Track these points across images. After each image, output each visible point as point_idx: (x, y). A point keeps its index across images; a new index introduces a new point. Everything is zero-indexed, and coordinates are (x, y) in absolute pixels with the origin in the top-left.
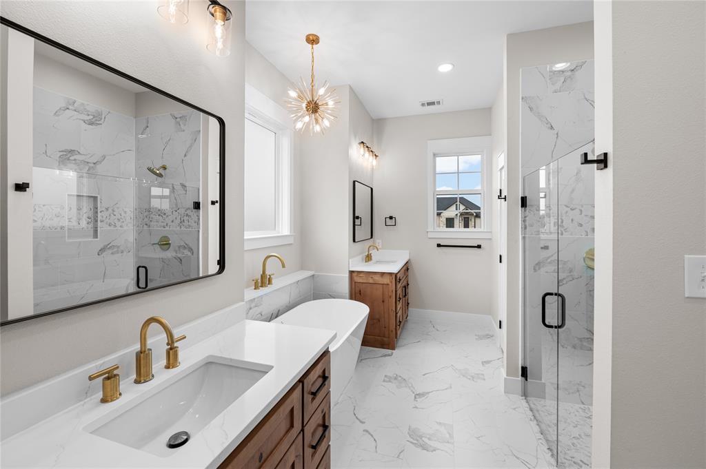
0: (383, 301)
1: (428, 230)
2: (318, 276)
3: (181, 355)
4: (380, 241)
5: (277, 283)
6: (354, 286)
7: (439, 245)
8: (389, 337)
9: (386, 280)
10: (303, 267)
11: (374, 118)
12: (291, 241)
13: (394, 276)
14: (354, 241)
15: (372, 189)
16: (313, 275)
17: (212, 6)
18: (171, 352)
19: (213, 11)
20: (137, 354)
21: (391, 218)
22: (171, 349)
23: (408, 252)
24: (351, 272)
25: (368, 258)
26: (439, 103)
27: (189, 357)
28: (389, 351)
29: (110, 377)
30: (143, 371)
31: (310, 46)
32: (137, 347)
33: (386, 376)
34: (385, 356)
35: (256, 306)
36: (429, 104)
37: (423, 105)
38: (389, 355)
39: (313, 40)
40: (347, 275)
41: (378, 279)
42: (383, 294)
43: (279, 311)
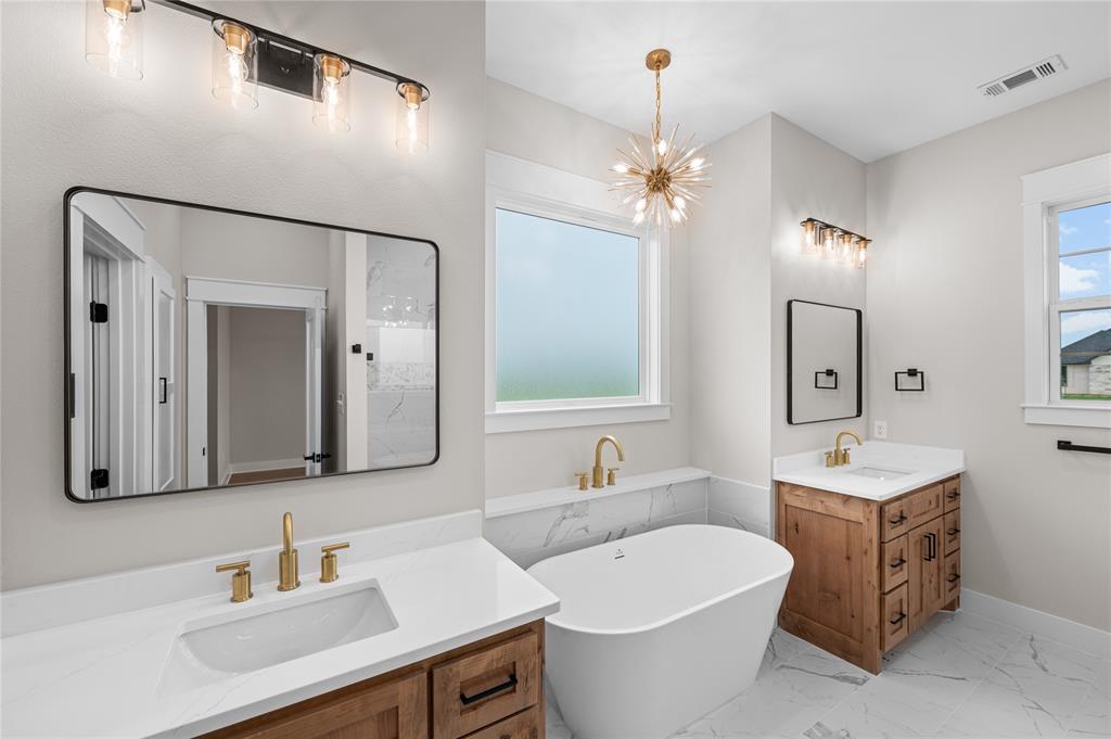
0: (848, 558)
1: (1026, 405)
2: (717, 481)
3: (340, 569)
4: (884, 424)
5: (623, 485)
6: (783, 513)
7: (1064, 446)
8: (861, 642)
9: (855, 514)
10: (692, 462)
11: (865, 161)
12: (665, 414)
13: (875, 509)
14: (790, 420)
15: (859, 313)
16: (708, 478)
17: (401, 85)
18: (325, 561)
19: (403, 91)
20: (281, 554)
21: (912, 373)
22: (327, 557)
23: (961, 452)
24: (779, 484)
25: (839, 458)
26: (1047, 69)
27: (350, 573)
28: (860, 673)
29: (242, 572)
30: (287, 576)
31: (654, 73)
32: (281, 547)
33: (818, 724)
34: (845, 679)
35: (575, 516)
36: (1012, 83)
37: (993, 91)
38: (854, 681)
39: (659, 60)
40: (768, 488)
41: (836, 507)
42: (848, 543)
43: (625, 529)
